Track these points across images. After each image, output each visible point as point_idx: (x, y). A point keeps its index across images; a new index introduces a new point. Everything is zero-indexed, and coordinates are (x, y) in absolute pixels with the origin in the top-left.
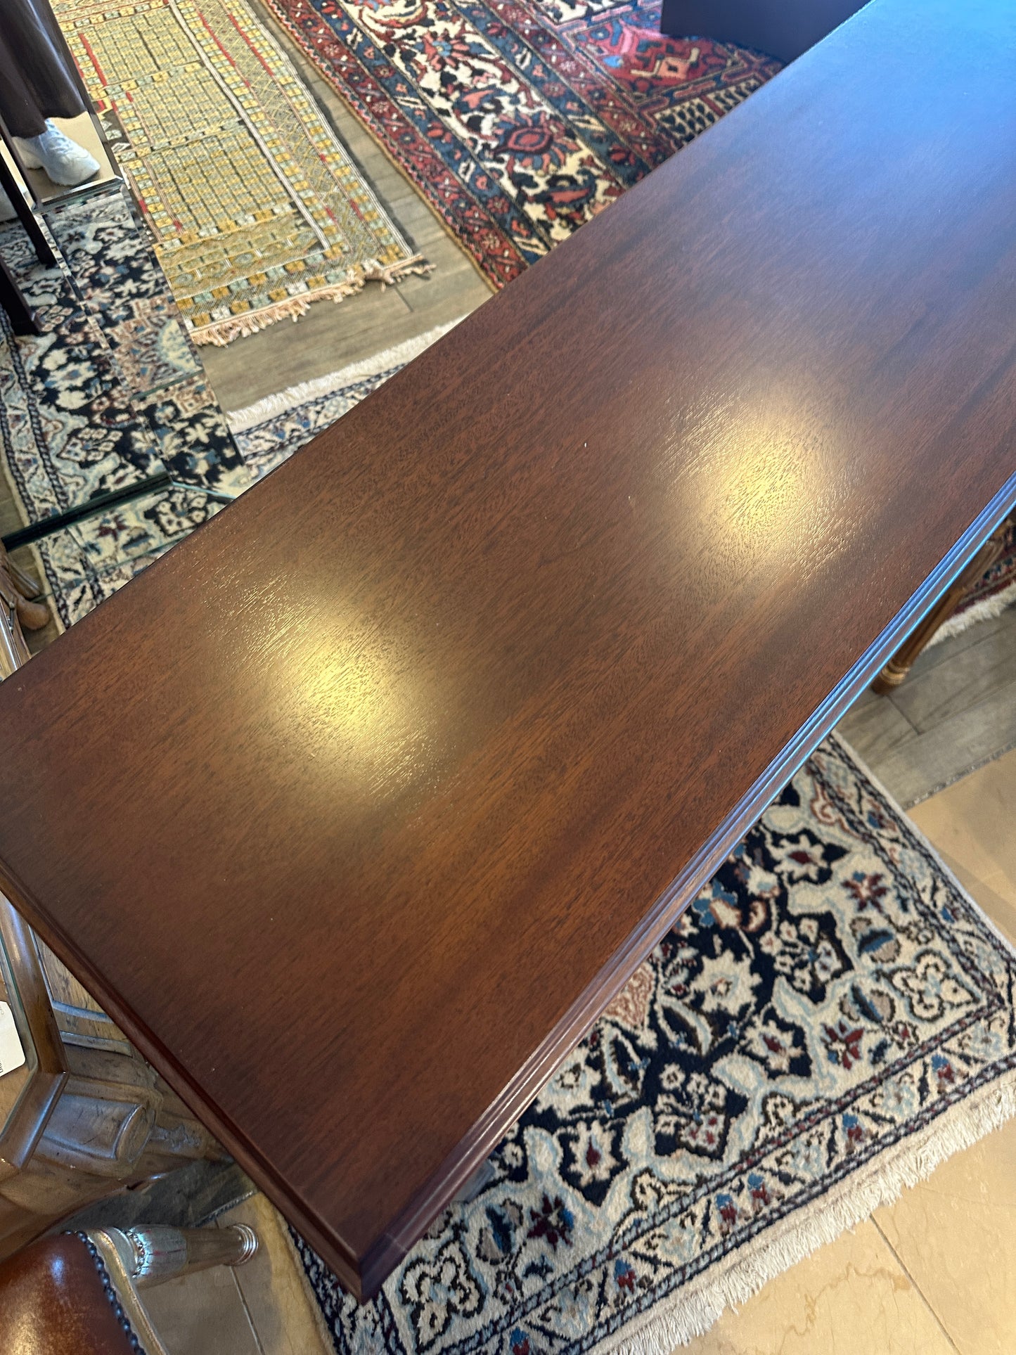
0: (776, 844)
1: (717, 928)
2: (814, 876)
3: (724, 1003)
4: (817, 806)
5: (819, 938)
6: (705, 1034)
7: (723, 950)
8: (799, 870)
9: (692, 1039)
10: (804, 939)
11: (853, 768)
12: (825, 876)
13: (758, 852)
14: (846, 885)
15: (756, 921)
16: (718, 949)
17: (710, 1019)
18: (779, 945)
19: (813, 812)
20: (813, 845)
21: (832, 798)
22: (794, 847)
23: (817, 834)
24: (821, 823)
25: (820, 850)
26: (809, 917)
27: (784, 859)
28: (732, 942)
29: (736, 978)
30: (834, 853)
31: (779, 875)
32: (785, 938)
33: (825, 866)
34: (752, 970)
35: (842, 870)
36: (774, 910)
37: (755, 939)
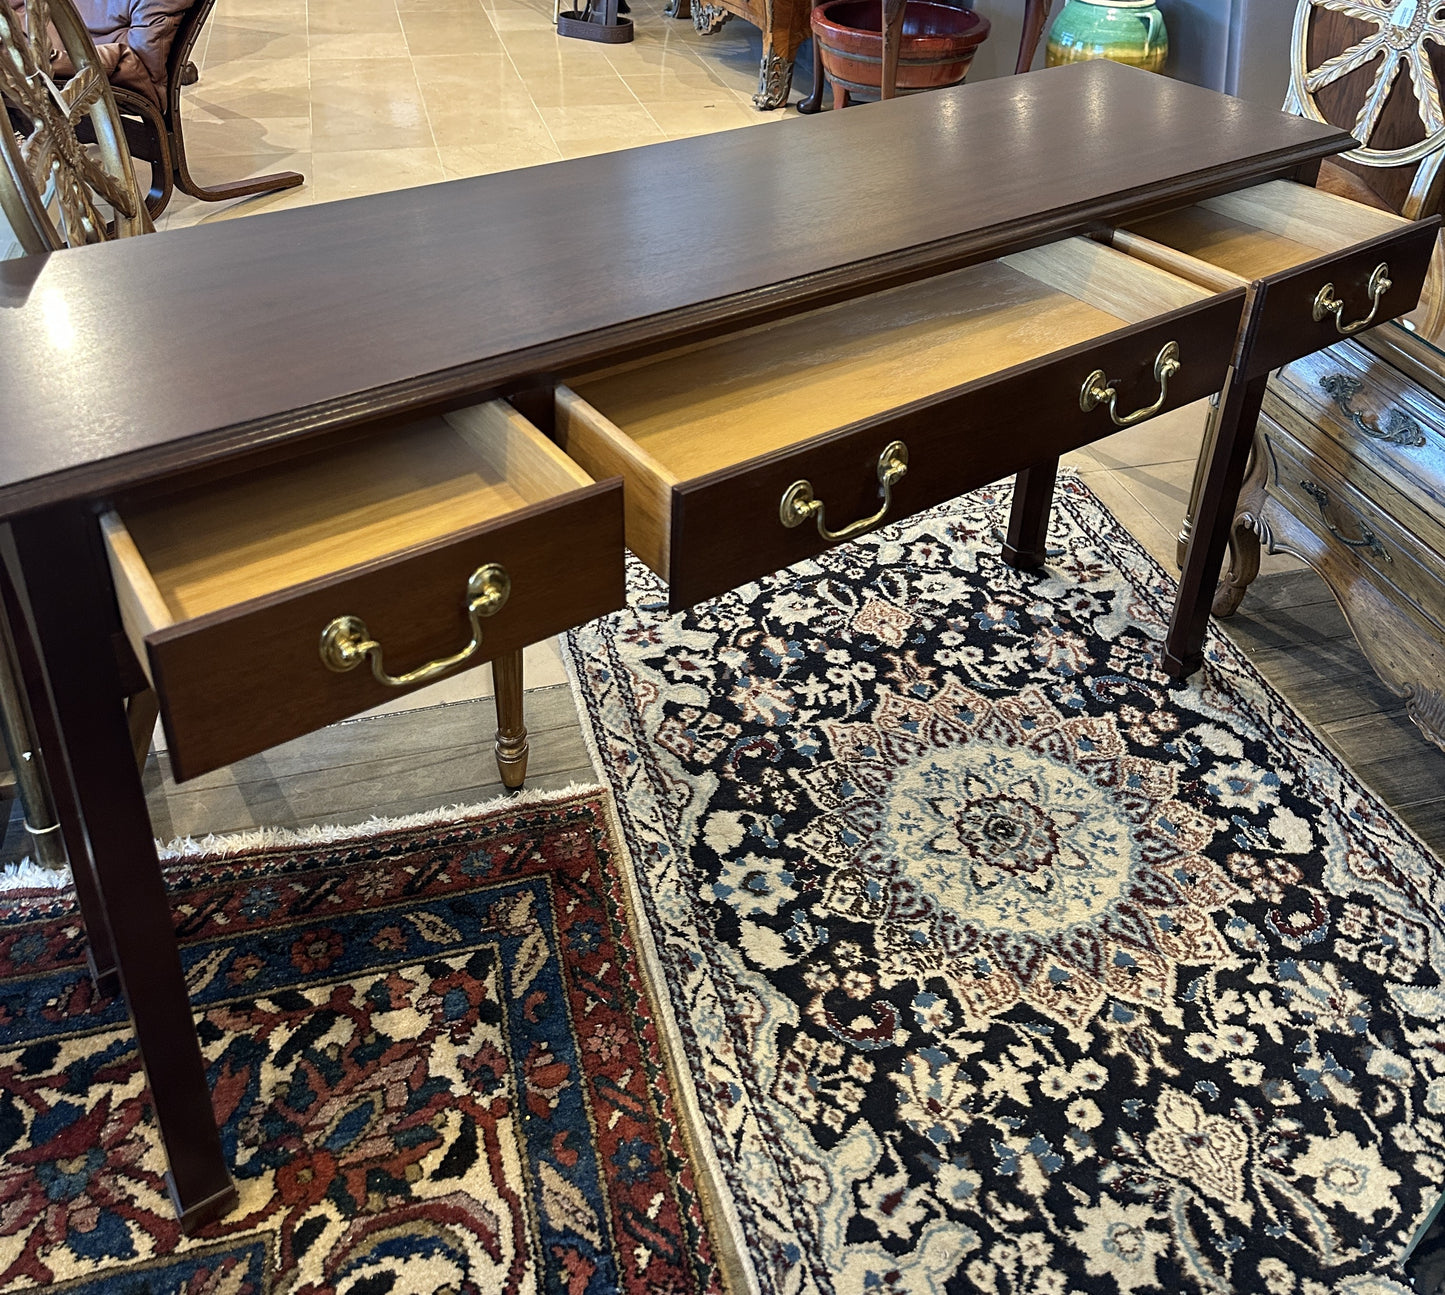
0: (706, 679)
1: (787, 638)
2: (684, 652)
3: (800, 599)
4: (651, 697)
5: (701, 617)
6: (822, 588)
7: (787, 626)
8: (695, 659)
9: (833, 589)
10: (714, 618)
11: (595, 718)
12: (674, 651)
13: (726, 676)
14: (658, 642)
15: (751, 636)
16: (792, 627)
17: (815, 595)
18: (738, 620)
19: (657, 694)
20: (672, 673)
21: (633, 700)
22: (689, 673)
23: (663, 679)
24: (654, 686)
25: (667, 668)
26: (703, 630)
27: (704, 668)
28: (777, 628)
29: (784, 609)
30: (655, 663)
31: (715, 659)
32: (731, 623)
33: (669, 657)
34: (769, 610)
35: (656, 651)
36: (731, 639)
37: (757, 627)
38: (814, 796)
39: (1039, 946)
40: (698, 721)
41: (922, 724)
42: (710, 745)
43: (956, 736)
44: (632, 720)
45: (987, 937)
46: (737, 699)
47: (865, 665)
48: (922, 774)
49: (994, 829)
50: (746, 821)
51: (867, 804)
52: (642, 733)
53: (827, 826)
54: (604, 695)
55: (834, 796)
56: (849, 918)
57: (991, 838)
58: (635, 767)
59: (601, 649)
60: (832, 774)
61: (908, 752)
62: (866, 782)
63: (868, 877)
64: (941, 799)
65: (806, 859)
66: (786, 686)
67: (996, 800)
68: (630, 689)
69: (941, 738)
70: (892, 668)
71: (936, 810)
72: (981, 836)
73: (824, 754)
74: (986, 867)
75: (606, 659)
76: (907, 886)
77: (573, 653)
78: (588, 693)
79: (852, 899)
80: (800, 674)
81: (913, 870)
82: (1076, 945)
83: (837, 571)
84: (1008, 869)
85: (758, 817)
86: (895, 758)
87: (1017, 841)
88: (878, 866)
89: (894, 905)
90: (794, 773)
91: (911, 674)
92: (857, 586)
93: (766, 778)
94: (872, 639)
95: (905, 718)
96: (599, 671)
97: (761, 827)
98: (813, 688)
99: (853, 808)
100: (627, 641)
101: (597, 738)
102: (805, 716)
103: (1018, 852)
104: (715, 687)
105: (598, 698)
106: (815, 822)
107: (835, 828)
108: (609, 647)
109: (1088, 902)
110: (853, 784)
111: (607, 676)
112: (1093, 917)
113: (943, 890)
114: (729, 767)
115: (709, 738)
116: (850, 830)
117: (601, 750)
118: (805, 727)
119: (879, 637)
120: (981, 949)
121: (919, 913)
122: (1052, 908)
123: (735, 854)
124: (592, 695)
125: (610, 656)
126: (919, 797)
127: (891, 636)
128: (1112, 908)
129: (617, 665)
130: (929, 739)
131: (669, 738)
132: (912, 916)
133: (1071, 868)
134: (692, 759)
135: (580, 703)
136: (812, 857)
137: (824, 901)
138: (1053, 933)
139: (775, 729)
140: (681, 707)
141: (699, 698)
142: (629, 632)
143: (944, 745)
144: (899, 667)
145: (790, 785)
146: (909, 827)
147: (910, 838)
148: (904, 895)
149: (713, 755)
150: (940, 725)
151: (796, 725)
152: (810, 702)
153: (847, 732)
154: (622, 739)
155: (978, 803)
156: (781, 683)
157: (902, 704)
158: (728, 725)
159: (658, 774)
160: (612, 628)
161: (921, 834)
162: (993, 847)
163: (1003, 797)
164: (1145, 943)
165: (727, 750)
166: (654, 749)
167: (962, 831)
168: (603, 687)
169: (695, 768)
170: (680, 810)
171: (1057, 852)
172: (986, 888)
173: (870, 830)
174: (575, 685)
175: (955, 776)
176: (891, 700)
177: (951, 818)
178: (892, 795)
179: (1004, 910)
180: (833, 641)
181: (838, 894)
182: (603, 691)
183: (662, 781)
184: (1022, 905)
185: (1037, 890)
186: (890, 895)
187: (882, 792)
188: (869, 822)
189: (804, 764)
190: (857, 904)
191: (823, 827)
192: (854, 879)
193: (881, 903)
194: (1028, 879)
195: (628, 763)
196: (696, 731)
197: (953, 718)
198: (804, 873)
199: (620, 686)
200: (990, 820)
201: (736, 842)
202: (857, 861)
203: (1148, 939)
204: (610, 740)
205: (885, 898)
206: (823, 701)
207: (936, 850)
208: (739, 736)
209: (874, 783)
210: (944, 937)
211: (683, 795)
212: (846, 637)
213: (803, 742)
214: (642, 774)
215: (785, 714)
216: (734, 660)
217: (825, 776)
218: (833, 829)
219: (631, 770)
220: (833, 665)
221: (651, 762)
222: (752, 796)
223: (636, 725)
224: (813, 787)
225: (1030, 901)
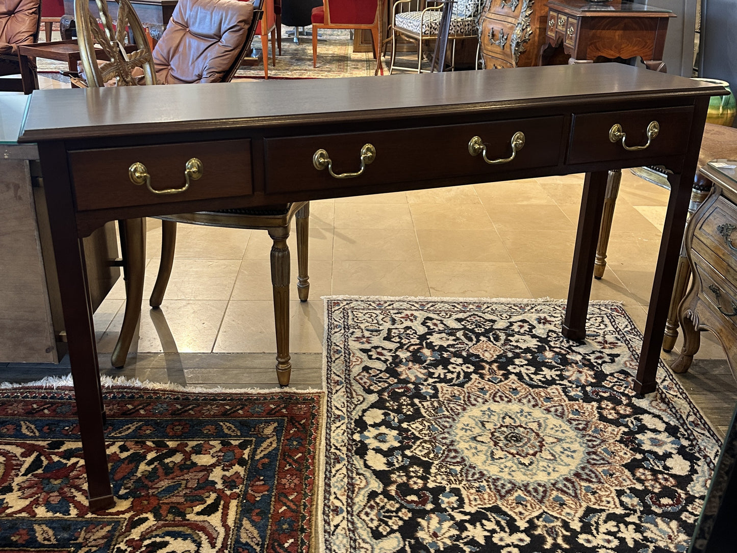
0: (388, 360)
1: (434, 351)
2: (381, 349)
3: (447, 336)
4: (358, 363)
5: (394, 336)
6: (459, 334)
7: (436, 346)
8: (385, 352)
9: (465, 335)
10: (400, 338)
11: (329, 367)
12: (376, 347)
13: (398, 360)
14: (369, 343)
15: (416, 347)
16: (438, 347)
17: (455, 335)
18: (412, 340)
19: (361, 362)
20: (372, 355)
21: (349, 363)
22: (380, 357)
23: (367, 357)
24: (361, 359)
25: (370, 353)
26: (393, 342)
27: (388, 356)
28: (430, 346)
29: (436, 339)
30: (365, 351)
31: (394, 353)
32: (408, 341)
33: (373, 349)
34: (428, 339)
35: (367, 346)
36: (406, 347)
37: (421, 344)
38: (423, 411)
39: (515, 485)
40: (378, 375)
41: (490, 392)
42: (379, 384)
43: (506, 399)
44: (346, 370)
45: (489, 478)
46: (399, 370)
47: (469, 365)
48: (481, 411)
49: (511, 438)
50: (385, 414)
51: (448, 417)
52: (349, 375)
53: (425, 422)
54: (336, 359)
55: (433, 412)
56: (422, 458)
57: (507, 440)
58: (341, 386)
59: (341, 342)
60: (436, 404)
61: (478, 402)
62: (451, 409)
63: (437, 444)
64: (488, 422)
65: (410, 433)
66: (425, 368)
67: (517, 427)
68: (349, 358)
69: (498, 399)
70: (483, 368)
71: (483, 425)
72: (502, 439)
73: (435, 396)
74: (500, 451)
75: (342, 346)
76: (456, 451)
77: (328, 342)
78: (329, 357)
79: (426, 451)
80: (435, 364)
81: (461, 446)
82: (536, 490)
83: (470, 328)
84: (512, 454)
85: (392, 414)
86: (470, 403)
87: (521, 444)
88: (444, 441)
89: (446, 457)
90: (416, 401)
91: (492, 372)
92: (478, 335)
93: (402, 400)
94: (477, 356)
95: (482, 389)
96: (337, 350)
97: (392, 418)
98: (440, 371)
99: (441, 418)
100: (355, 341)
101: (328, 374)
102: (431, 381)
103: (520, 448)
104: (390, 364)
105: (334, 359)
106: (420, 420)
107: (429, 424)
108: (345, 342)
109: (549, 474)
110: (444, 409)
111: (341, 352)
112: (549, 480)
113: (474, 455)
114: (386, 394)
115: (380, 382)
116: (436, 426)
117: (327, 378)
118: (429, 385)
119: (481, 356)
120: (484, 481)
121: (458, 462)
122: (528, 472)
123: (375, 425)
124: (331, 358)
125: (345, 345)
126: (476, 419)
127: (487, 356)
128: (561, 478)
129: (347, 348)
130: (491, 398)
131: (361, 379)
132: (454, 463)
133: (546, 459)
134: (369, 388)
135: (325, 360)
136: (413, 433)
137: (412, 450)
138: (525, 483)
139: (413, 383)
140: (371, 369)
141: (381, 366)
142: (357, 338)
143: (498, 402)
144: (487, 369)
145: (413, 404)
146: (466, 430)
147: (465, 433)
148: (453, 454)
149: (380, 388)
150: (499, 394)
151: (425, 383)
152: (436, 376)
153: (450, 390)
154: (339, 376)
155: (507, 427)
156: (424, 367)
157: (483, 383)
158: (391, 378)
159: (351, 391)
160: (349, 335)
161: (471, 433)
162: (507, 444)
163: (521, 426)
164: (573, 495)
165: (387, 388)
166: (352, 382)
167: (493, 435)
168: (337, 356)
169: (370, 392)
170: (356, 405)
171: (541, 452)
172: (496, 459)
173: (446, 427)
174: (325, 353)
175: (499, 414)
176: (478, 381)
177: (490, 430)
178: (463, 416)
179: (502, 469)
180: (457, 355)
181: (420, 448)
182: (337, 357)
183: (351, 394)
184: (513, 469)
185: (524, 464)
186: (446, 453)
187: (459, 414)
188: (446, 424)
189: (423, 398)
190: (429, 453)
191: (422, 423)
192: (430, 444)
193: (440, 455)
194: (520, 460)
195: (338, 385)
196: (375, 378)
197: (507, 392)
198: (407, 438)
199: (345, 356)
200: (510, 434)
201: (378, 421)
202: (435, 438)
203: (576, 493)
204: (333, 375)
205: (442, 454)
206: (442, 376)
207: (476, 440)
208: (395, 383)
209: (455, 410)
210: (467, 474)
211: (359, 400)
212: (464, 354)
213: (426, 390)
214: (343, 389)
215: (421, 378)
216: (403, 355)
217: (432, 404)
218: (427, 424)
219: (338, 387)
220: (453, 364)
221: (349, 386)
222: (392, 406)
223: (347, 372)
224: (424, 407)
225: (518, 468)
